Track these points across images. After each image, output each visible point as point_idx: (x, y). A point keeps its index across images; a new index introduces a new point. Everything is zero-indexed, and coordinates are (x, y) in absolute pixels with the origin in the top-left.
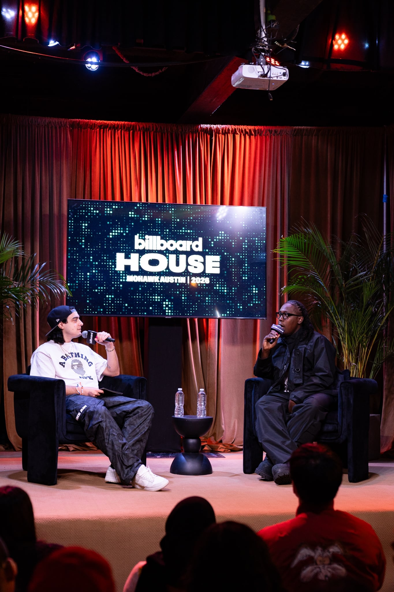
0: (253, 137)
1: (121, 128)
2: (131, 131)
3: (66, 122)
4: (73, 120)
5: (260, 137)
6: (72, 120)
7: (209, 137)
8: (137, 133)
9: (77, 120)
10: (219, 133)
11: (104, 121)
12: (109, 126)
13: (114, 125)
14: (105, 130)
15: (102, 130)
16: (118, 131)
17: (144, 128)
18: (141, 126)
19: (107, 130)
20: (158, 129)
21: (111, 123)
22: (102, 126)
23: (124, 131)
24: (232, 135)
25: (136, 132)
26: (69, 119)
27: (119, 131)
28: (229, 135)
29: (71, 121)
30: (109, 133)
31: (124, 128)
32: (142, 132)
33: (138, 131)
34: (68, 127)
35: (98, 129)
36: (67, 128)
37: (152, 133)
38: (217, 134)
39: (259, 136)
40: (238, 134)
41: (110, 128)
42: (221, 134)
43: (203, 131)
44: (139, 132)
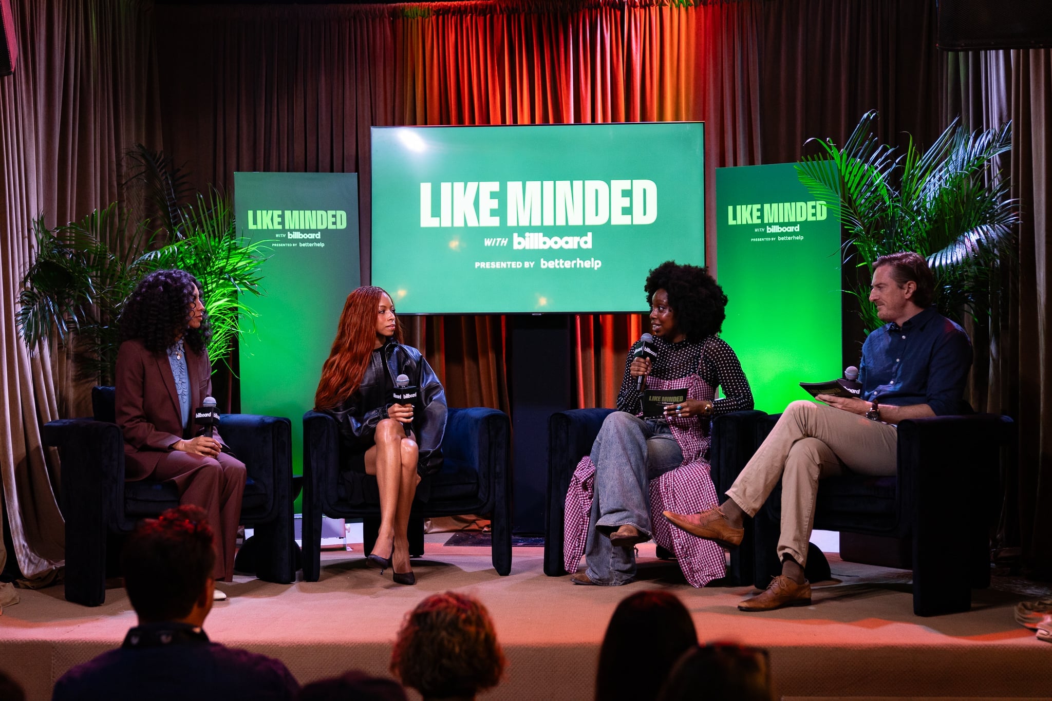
0: (692, 10)
1: (471, 12)
2: (488, 16)
3: (383, 9)
4: (394, 5)
5: (704, 7)
6: (392, 4)
7: (619, 13)
8: (498, 18)
9: (401, 4)
10: (635, 6)
11: (443, 3)
12: (452, 10)
13: (460, 8)
14: (446, 16)
15: (441, 17)
16: (466, 17)
17: (507, 7)
18: (504, 5)
19: (450, 16)
20: (533, 9)
21: (454, 5)
22: (440, 10)
23: (476, 15)
24: (658, 7)
25: (495, 17)
26: (387, 3)
27: (469, 17)
28: (651, 8)
29: (391, 6)
30: (452, 21)
31: (476, 12)
32: (505, 16)
33: (500, 14)
34: (386, 17)
35: (434, 17)
36: (385, 19)
37: (523, 16)
38: (632, 9)
39: (702, 6)
40: (666, 5)
41: (453, 14)
42: (639, 8)
43: (608, 5)
44: (501, 16)
